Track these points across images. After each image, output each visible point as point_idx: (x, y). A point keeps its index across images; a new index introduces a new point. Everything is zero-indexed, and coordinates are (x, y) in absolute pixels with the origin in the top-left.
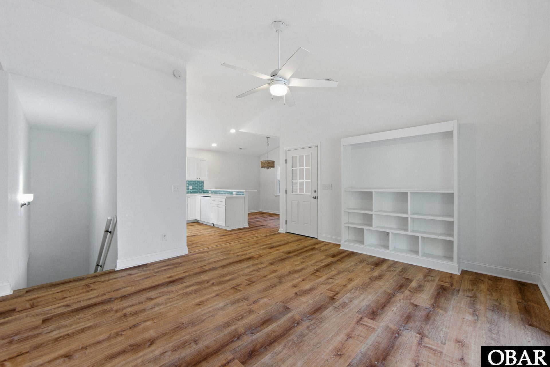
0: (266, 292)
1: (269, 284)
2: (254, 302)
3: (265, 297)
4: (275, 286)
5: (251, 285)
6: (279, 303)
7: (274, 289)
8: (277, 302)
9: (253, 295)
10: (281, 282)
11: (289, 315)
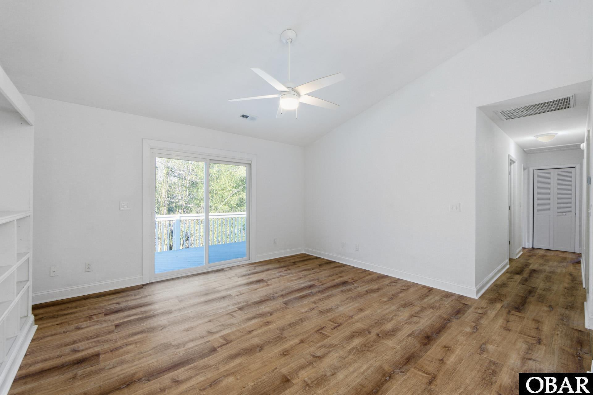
0: (301, 318)
1: (298, 327)
2: (313, 309)
3: (303, 313)
4: (290, 325)
5: (320, 328)
6: (291, 307)
7: (292, 321)
8: (292, 308)
9: (315, 316)
10: (282, 329)
11: (285, 300)
